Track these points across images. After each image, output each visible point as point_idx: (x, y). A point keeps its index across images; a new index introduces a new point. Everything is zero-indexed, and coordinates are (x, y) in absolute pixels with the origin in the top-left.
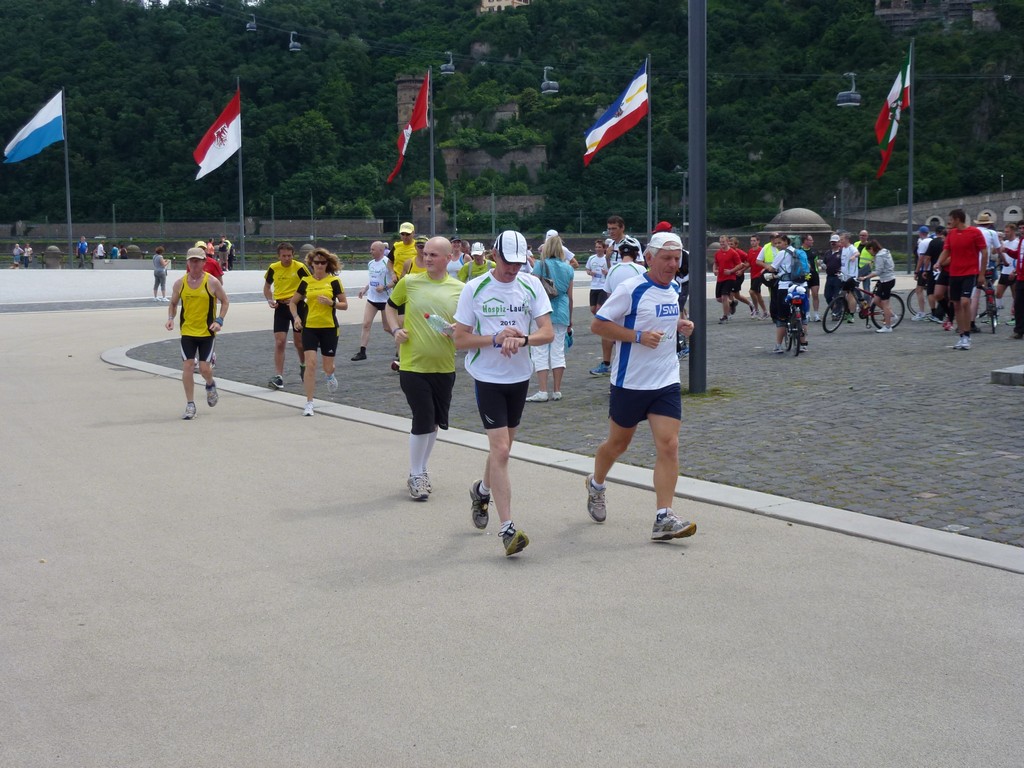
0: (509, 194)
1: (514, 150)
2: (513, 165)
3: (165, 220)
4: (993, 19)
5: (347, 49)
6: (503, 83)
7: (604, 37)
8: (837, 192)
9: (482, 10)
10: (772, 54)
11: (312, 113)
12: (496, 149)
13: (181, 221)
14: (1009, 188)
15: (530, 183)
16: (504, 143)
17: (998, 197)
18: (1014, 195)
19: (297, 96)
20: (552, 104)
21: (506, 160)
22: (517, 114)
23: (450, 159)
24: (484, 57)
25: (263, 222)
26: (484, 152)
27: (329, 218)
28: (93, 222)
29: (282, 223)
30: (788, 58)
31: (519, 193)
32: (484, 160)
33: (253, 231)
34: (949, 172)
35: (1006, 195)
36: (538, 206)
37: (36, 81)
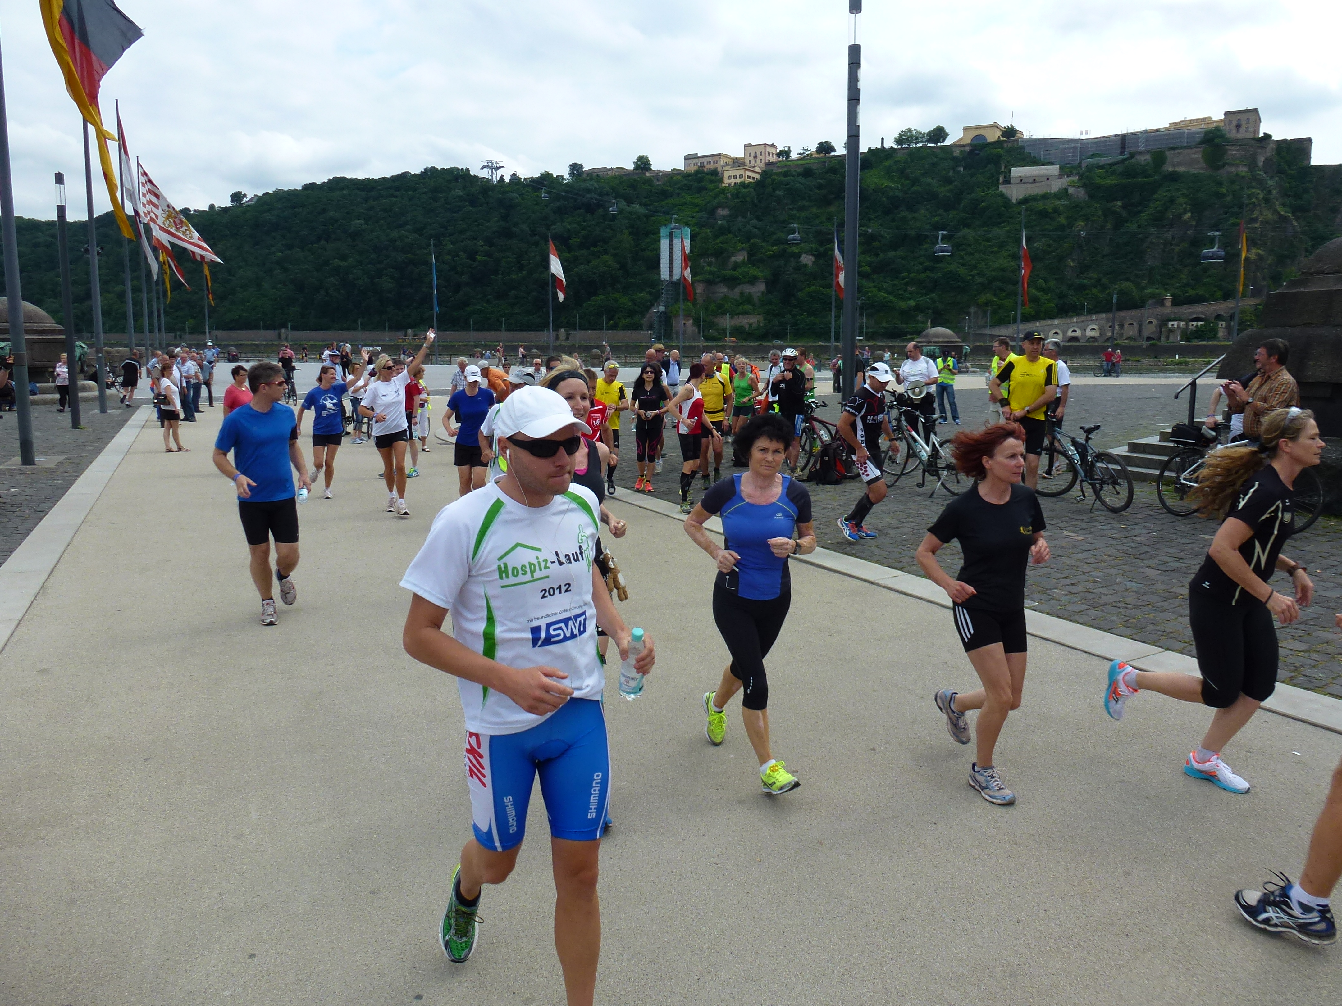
0: (739, 314)
1: (743, 283)
2: (742, 294)
3: (507, 330)
4: (1083, 192)
5: (631, 213)
6: (737, 237)
7: (806, 204)
8: (968, 314)
9: (723, 185)
10: (925, 216)
11: (606, 257)
12: (732, 282)
13: (516, 331)
14: (1091, 312)
15: (754, 305)
16: (737, 279)
17: (1083, 318)
18: (1094, 318)
19: (595, 246)
20: (771, 250)
21: (737, 290)
22: (746, 258)
23: (699, 289)
24: (724, 217)
25: (572, 332)
26: (722, 285)
27: (616, 329)
28: (458, 330)
29: (583, 332)
30: (936, 219)
31: (746, 313)
32: (722, 290)
33: (564, 338)
34: (1049, 301)
35: (1088, 317)
36: (759, 322)
37: (421, 235)
